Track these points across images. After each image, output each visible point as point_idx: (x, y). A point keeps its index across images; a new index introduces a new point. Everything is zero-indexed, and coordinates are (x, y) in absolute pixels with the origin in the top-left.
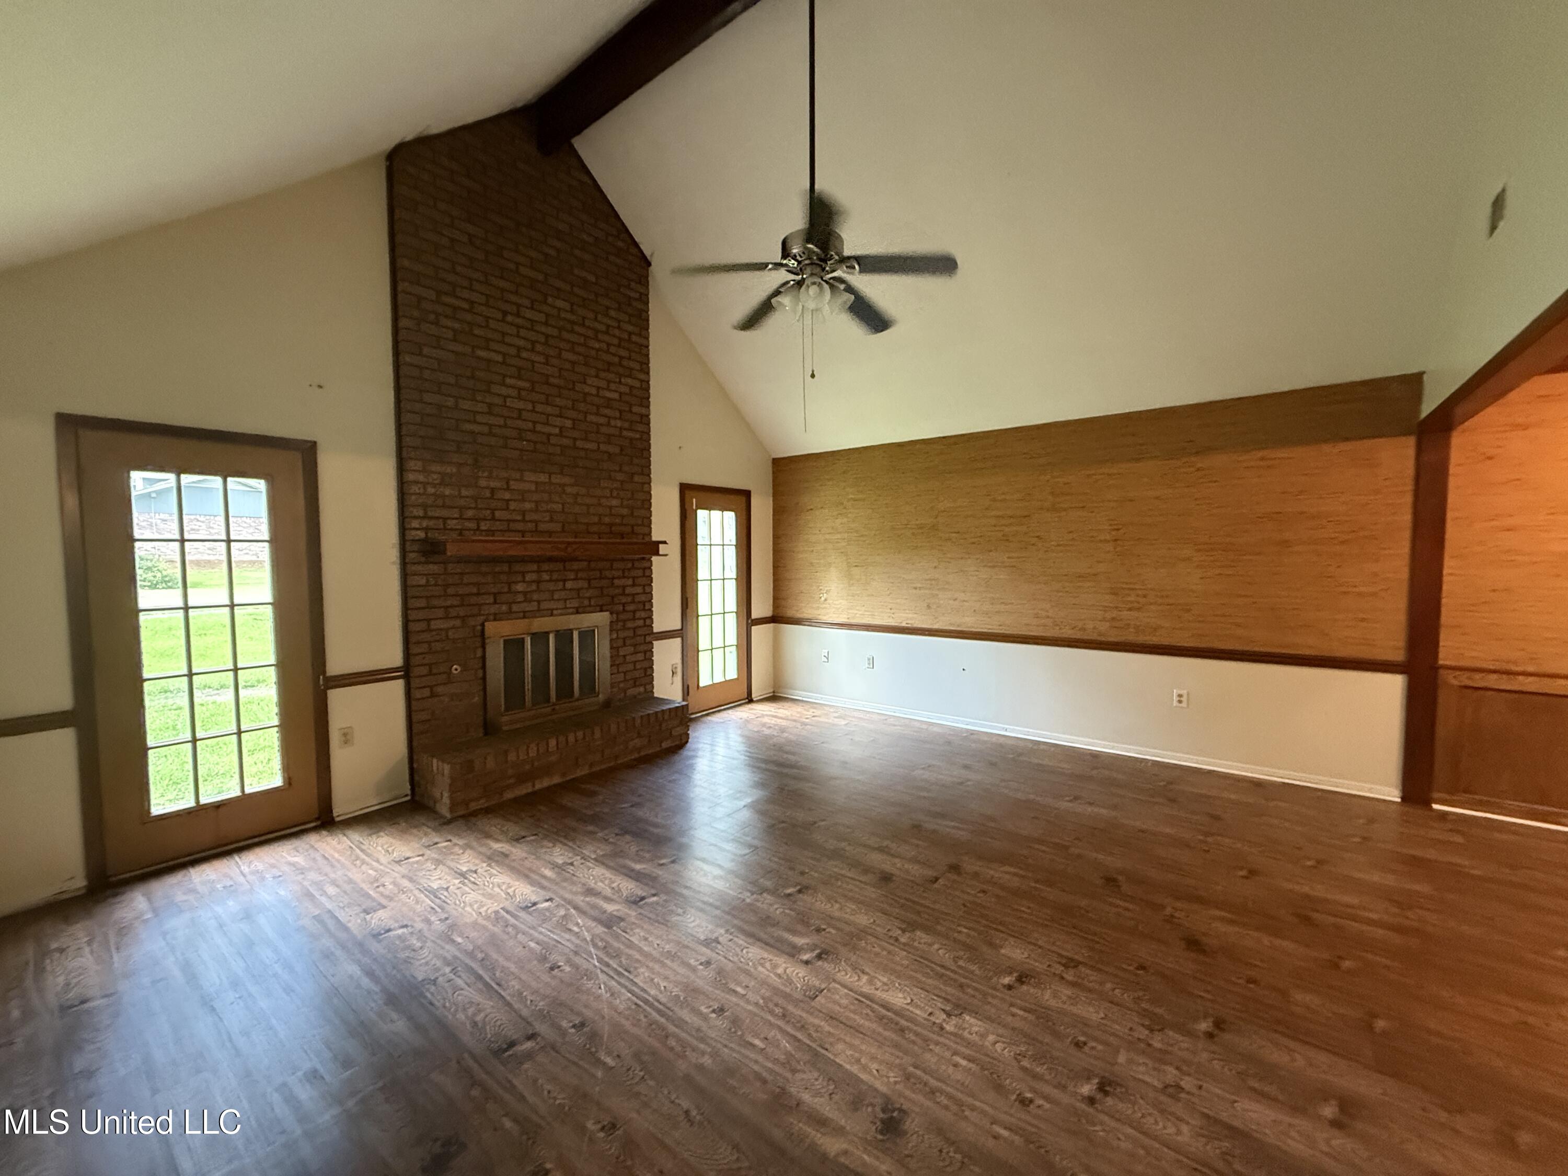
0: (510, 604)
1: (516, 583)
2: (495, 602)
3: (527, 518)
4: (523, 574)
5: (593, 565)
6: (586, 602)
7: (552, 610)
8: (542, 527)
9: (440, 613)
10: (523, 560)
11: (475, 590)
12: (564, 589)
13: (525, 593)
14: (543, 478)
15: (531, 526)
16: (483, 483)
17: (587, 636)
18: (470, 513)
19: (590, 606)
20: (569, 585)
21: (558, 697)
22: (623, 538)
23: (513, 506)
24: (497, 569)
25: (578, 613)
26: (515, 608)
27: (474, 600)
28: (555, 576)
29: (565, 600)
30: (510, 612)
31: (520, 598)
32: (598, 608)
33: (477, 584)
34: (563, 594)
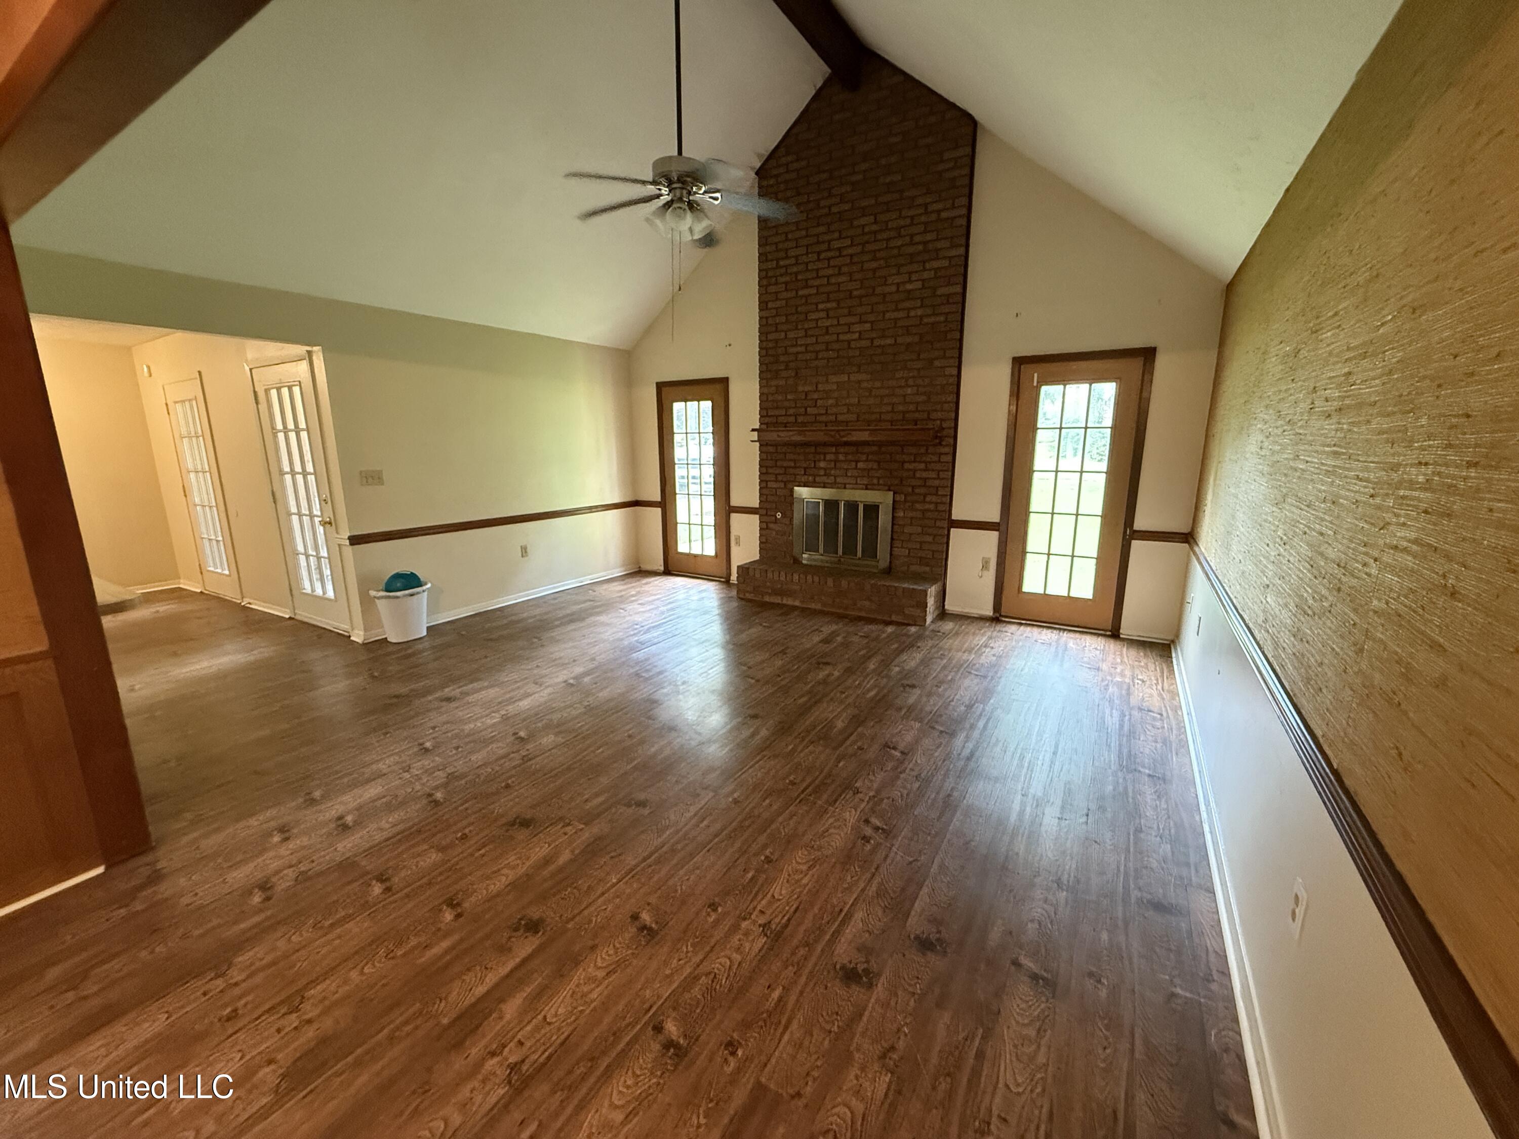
0: (815, 476)
1: (819, 461)
2: (805, 474)
3: (829, 411)
4: (825, 454)
5: (883, 449)
6: (875, 481)
7: (845, 484)
8: (840, 418)
9: (772, 478)
10: (825, 444)
11: (793, 465)
12: (856, 468)
13: (825, 469)
14: (845, 378)
15: (833, 418)
16: (800, 388)
17: (872, 510)
18: (791, 411)
19: (878, 484)
20: (860, 465)
21: (844, 553)
22: (916, 424)
23: (820, 403)
24: (807, 450)
25: (867, 489)
26: (818, 479)
27: (791, 471)
28: (850, 457)
29: (856, 477)
30: (814, 481)
31: (822, 472)
32: (887, 488)
33: (795, 461)
34: (855, 473)
